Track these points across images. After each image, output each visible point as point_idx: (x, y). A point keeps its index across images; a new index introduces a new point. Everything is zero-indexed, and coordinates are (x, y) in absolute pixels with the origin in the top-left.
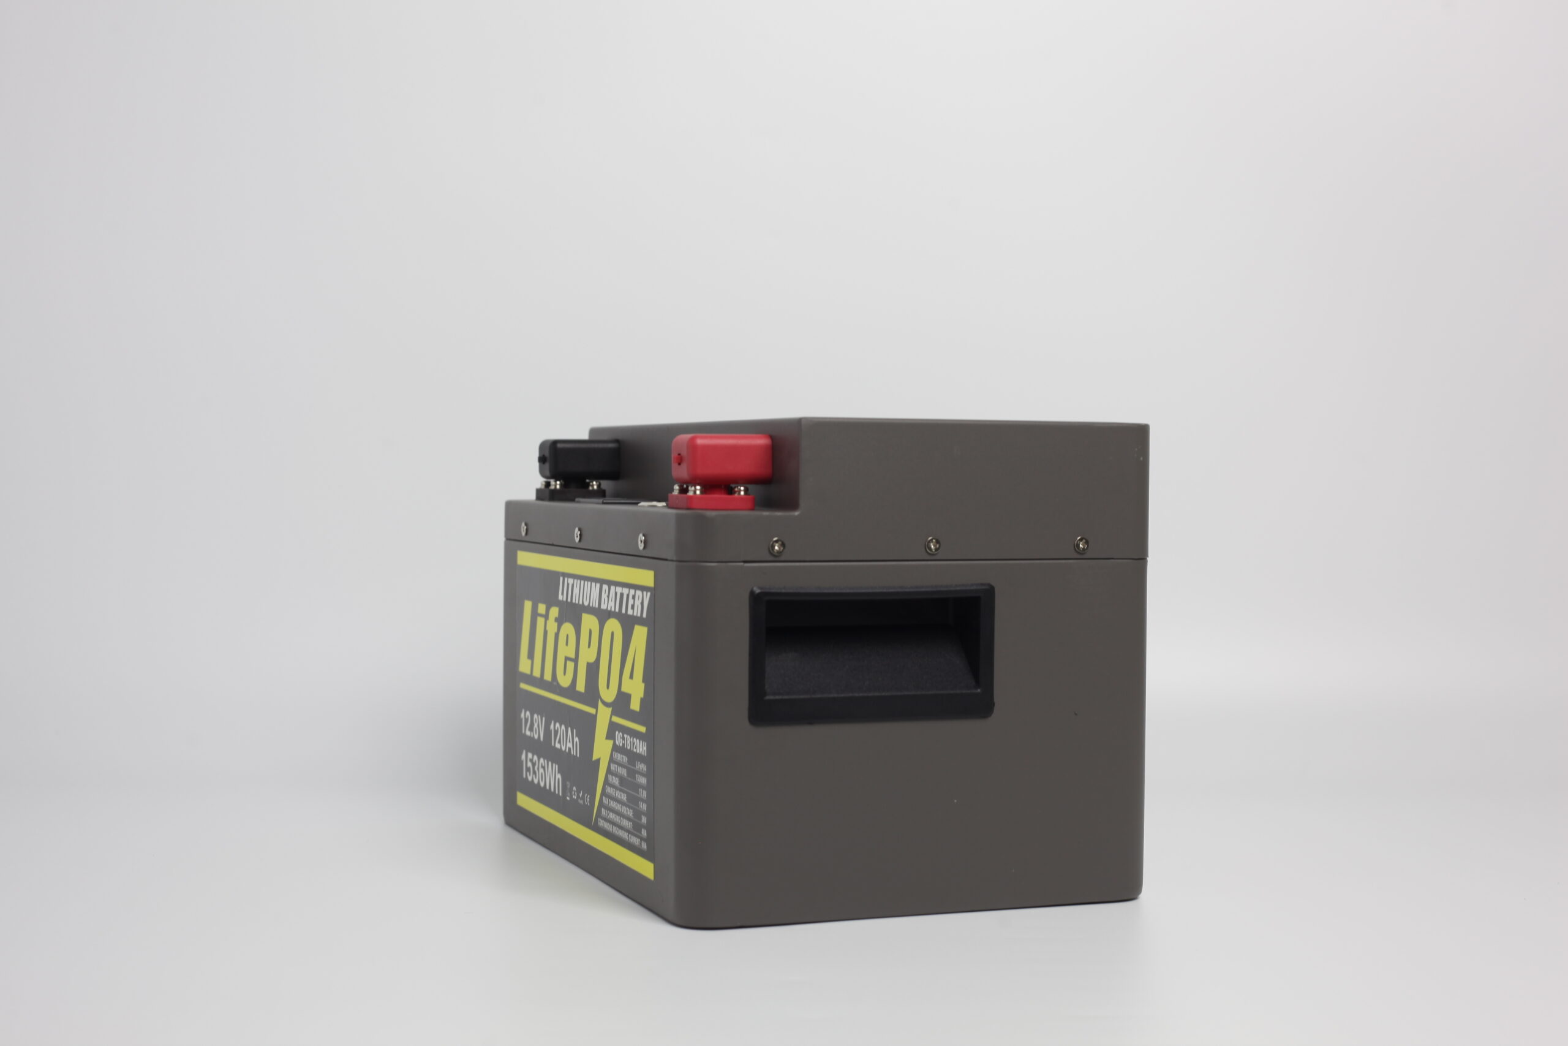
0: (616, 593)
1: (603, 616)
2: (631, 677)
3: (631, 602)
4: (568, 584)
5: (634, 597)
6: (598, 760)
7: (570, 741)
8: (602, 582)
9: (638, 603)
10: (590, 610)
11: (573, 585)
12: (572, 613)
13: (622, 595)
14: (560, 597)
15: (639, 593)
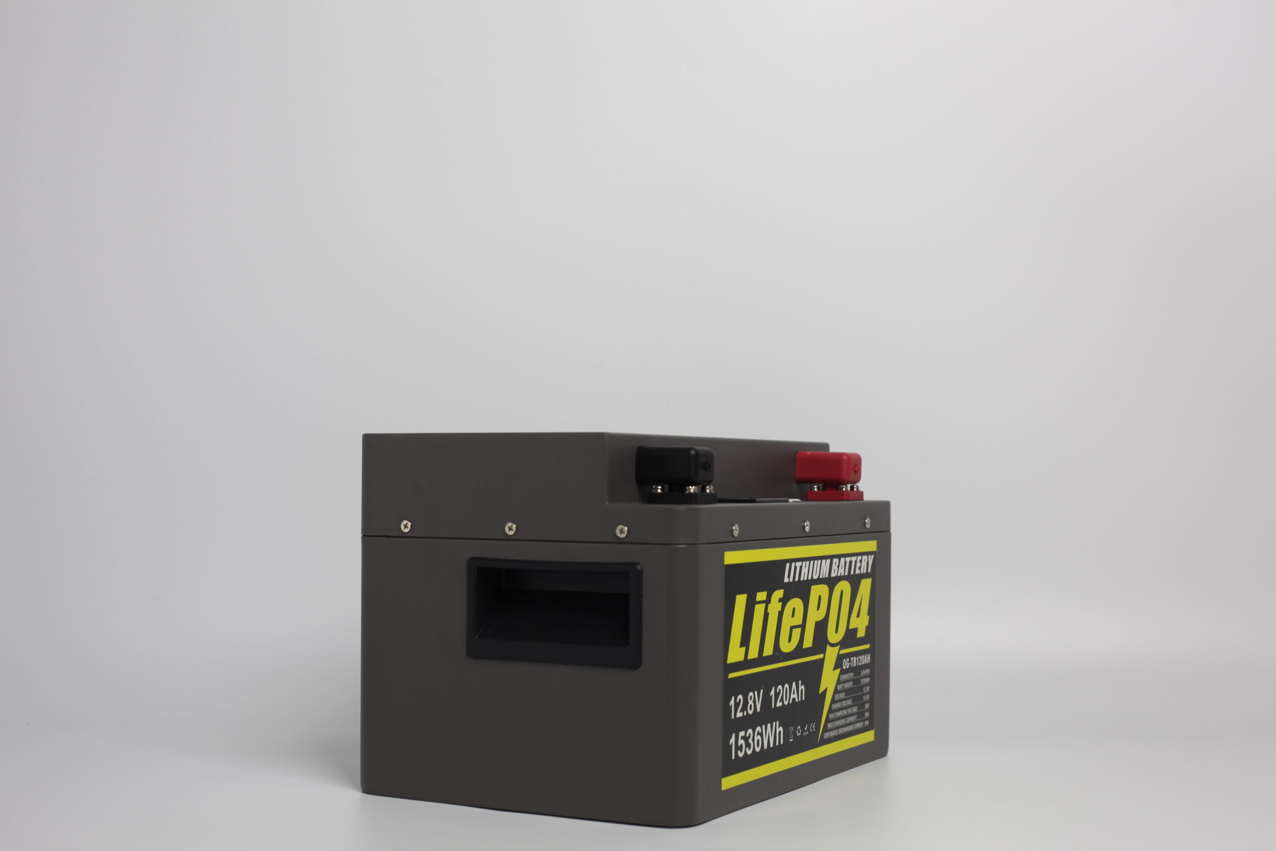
0: (845, 562)
1: (831, 582)
2: (858, 616)
3: (858, 564)
4: (796, 568)
5: (861, 561)
6: (825, 691)
7: (794, 693)
8: (831, 557)
9: (864, 564)
10: (819, 581)
11: (801, 567)
12: (801, 590)
13: (851, 562)
14: (786, 580)
15: (865, 557)
